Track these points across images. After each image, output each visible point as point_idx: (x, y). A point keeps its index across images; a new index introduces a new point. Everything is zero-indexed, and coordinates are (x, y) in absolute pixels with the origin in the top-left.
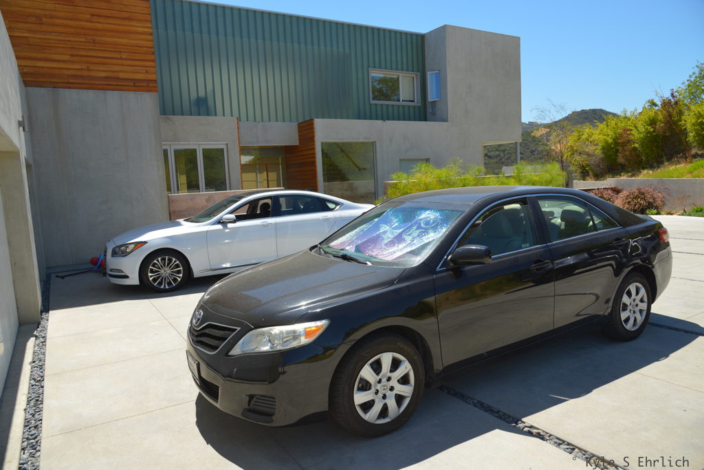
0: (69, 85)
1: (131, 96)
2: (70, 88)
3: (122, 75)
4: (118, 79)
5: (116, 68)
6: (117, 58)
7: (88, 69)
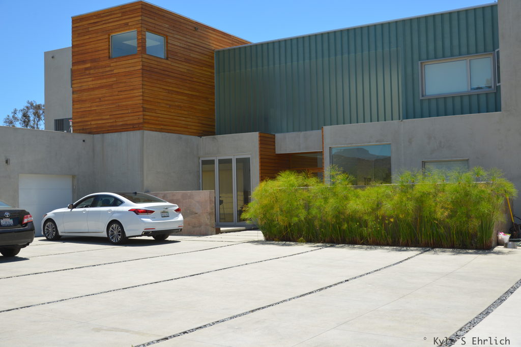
0: (108, 132)
1: (131, 133)
2: (108, 133)
3: (129, 122)
4: (127, 124)
5: (126, 119)
6: (127, 113)
7: (116, 122)
